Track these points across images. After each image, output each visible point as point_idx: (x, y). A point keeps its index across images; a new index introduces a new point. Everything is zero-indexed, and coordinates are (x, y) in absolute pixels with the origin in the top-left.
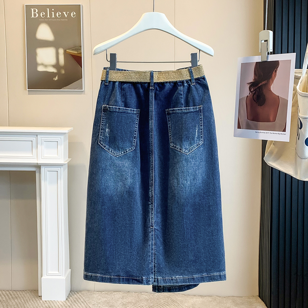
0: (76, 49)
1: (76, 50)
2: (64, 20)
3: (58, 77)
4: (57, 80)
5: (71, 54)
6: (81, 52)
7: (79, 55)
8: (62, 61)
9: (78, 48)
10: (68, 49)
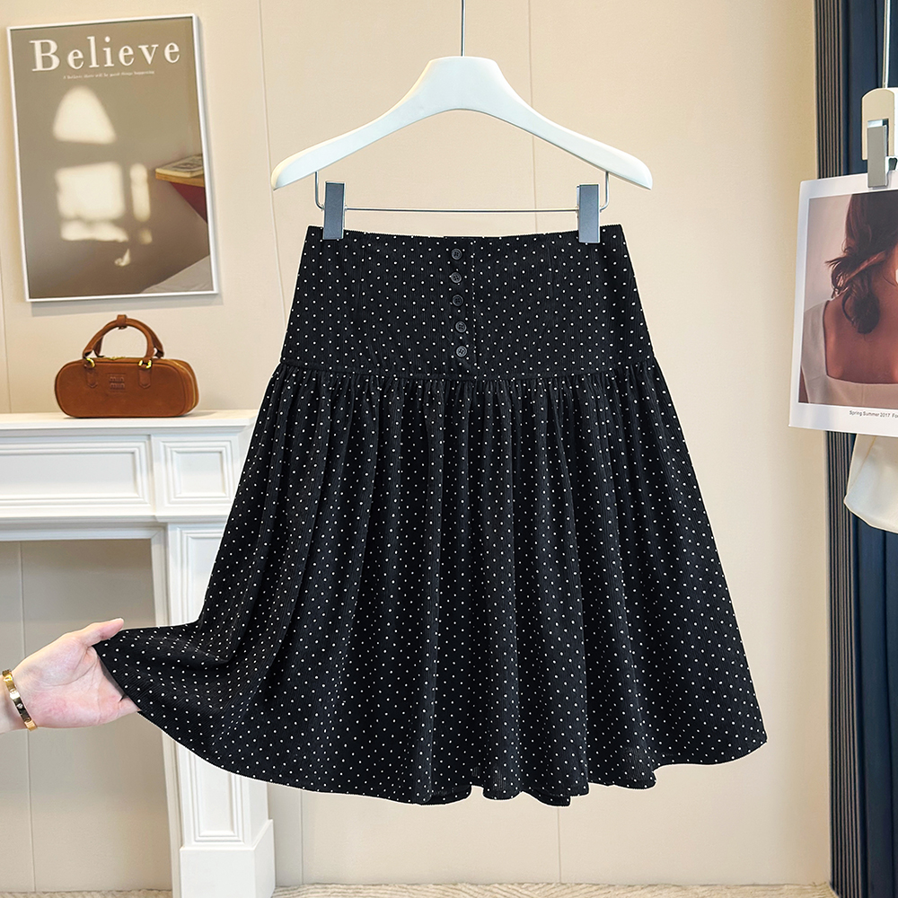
0: (186, 164)
1: (185, 167)
2: (143, 73)
3: (131, 256)
4: (125, 266)
5: (171, 183)
6: (203, 175)
7: (197, 183)
8: (142, 204)
9: (194, 161)
10: (162, 166)
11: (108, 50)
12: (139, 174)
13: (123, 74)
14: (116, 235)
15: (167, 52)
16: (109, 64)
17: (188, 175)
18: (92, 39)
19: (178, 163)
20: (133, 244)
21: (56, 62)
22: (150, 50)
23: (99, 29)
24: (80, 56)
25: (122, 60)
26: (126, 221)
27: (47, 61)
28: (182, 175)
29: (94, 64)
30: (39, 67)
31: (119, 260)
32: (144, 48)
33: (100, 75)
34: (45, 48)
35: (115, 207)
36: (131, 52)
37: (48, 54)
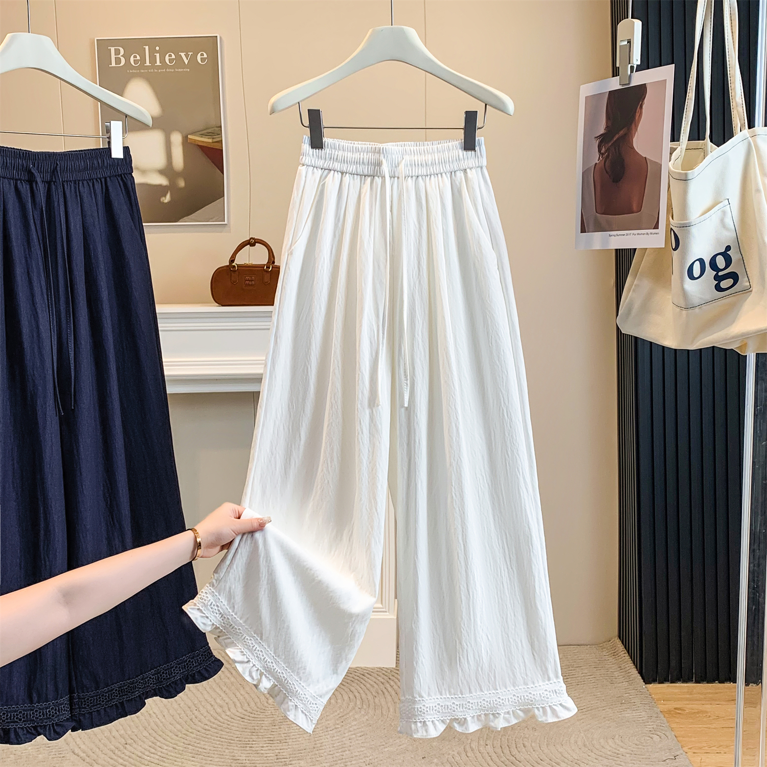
0: (209, 133)
1: (209, 135)
2: (181, 70)
3: (171, 196)
4: (168, 203)
5: (198, 145)
6: (222, 140)
7: (217, 146)
8: (178, 161)
9: (216, 131)
10: (192, 134)
11: (158, 55)
12: (177, 139)
13: (168, 70)
14: (162, 181)
15: (199, 57)
16: (158, 63)
17: (210, 140)
18: (147, 48)
19: (205, 131)
20: (172, 187)
21: (123, 61)
22: (187, 56)
23: (151, 42)
24: (138, 58)
25: (167, 62)
26: (168, 171)
27: (118, 61)
28: (207, 140)
29: (148, 64)
30: (113, 64)
31: (164, 198)
32: (183, 55)
33: (152, 71)
34: (117, 52)
35: (160, 161)
36: (173, 56)
37: (119, 56)
